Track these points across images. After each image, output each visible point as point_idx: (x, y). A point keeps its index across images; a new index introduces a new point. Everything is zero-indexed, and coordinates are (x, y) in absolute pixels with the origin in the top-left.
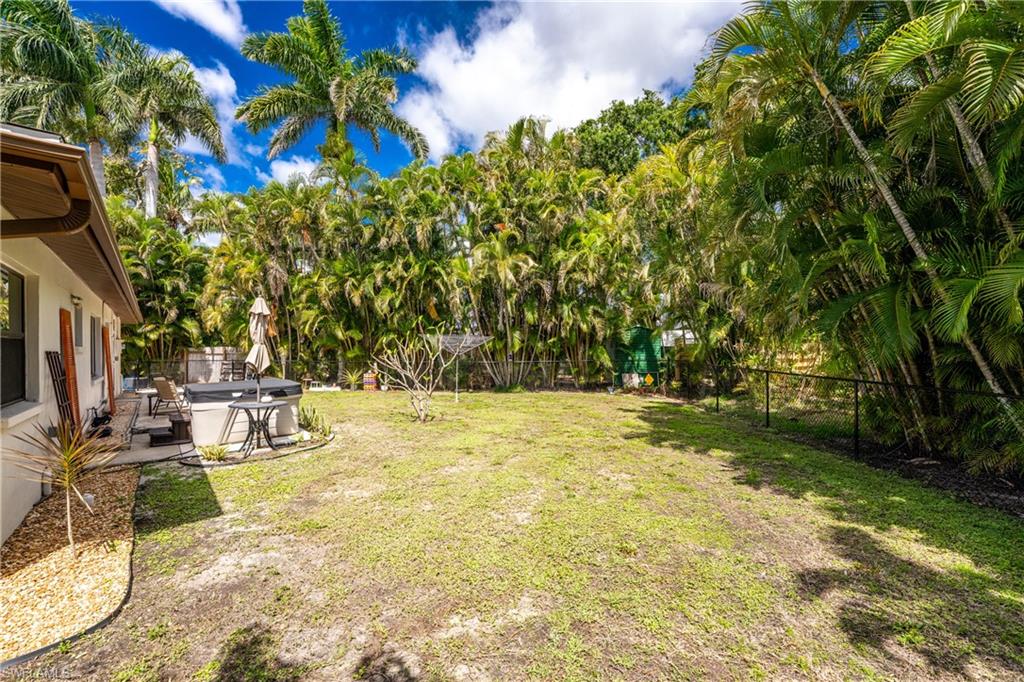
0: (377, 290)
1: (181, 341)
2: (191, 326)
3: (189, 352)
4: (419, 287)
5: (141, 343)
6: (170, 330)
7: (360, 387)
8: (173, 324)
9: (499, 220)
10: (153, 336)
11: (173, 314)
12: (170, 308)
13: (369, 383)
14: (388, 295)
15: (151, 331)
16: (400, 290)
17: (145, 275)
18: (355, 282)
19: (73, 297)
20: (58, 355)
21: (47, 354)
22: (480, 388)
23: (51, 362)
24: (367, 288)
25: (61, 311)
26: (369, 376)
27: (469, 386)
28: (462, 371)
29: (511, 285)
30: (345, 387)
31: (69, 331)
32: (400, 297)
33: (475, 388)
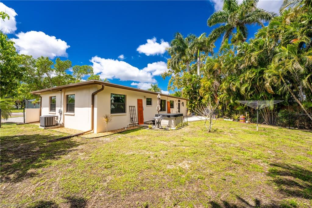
0: (241, 85)
2: (203, 101)
7: (239, 120)
8: (199, 100)
11: (199, 98)
12: (198, 96)
13: (242, 119)
14: (246, 86)
15: (196, 102)
16: (249, 83)
17: (192, 89)
18: (234, 83)
19: (145, 97)
20: (135, 106)
21: (129, 106)
22: (305, 129)
23: (130, 108)
24: (237, 84)
25: (138, 100)
26: (242, 117)
27: (297, 127)
28: (288, 118)
29: (302, 70)
30: (234, 120)
31: (141, 103)
32: (250, 86)
33: (301, 128)
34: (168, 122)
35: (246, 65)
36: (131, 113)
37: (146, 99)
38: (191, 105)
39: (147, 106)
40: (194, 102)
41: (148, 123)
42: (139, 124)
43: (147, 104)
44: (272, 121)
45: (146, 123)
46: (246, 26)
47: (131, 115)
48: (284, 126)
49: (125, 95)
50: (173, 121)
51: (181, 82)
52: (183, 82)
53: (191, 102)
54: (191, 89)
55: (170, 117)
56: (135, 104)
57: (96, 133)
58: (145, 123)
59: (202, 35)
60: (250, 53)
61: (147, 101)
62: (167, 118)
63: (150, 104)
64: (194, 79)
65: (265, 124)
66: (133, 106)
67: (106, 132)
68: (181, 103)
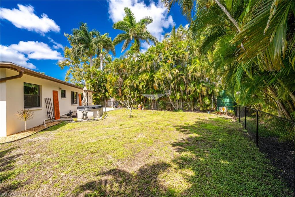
0: (140, 83)
1: (106, 97)
2: (107, 94)
3: (108, 100)
4: (149, 81)
5: (98, 98)
6: (103, 94)
7: (137, 108)
8: (104, 93)
9: (168, 59)
10: (100, 96)
11: (104, 91)
12: (103, 89)
13: (139, 108)
14: (143, 84)
15: (100, 95)
16: (145, 82)
17: (98, 83)
18: (135, 81)
19: (60, 88)
20: (50, 99)
21: (45, 99)
22: (170, 110)
23: (46, 100)
24: (137, 82)
25: (53, 91)
26: (139, 106)
27: (167, 110)
28: (164, 105)
29: (172, 78)
30: (134, 108)
31: (56, 95)
32: (145, 84)
33: (169, 110)
34: (93, 113)
35: (143, 70)
36: (48, 107)
37: (61, 91)
38: (95, 97)
39: (62, 99)
40: (99, 95)
41: (63, 116)
42: (56, 118)
43: (62, 97)
44: (155, 107)
45: (63, 118)
46: (140, 40)
47: (48, 109)
48: (161, 110)
49: (39, 86)
50: (98, 112)
51: (86, 75)
52: (88, 75)
53: (95, 95)
54: (96, 83)
55: (95, 108)
56: (51, 96)
57: (6, 136)
58: (61, 118)
59: (105, 34)
60: (146, 62)
61: (62, 93)
62: (92, 109)
63: (64, 96)
64: (99, 73)
65: (152, 109)
66: (49, 99)
67: (25, 131)
68: (89, 95)
